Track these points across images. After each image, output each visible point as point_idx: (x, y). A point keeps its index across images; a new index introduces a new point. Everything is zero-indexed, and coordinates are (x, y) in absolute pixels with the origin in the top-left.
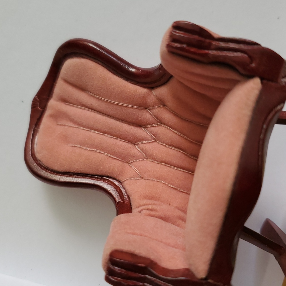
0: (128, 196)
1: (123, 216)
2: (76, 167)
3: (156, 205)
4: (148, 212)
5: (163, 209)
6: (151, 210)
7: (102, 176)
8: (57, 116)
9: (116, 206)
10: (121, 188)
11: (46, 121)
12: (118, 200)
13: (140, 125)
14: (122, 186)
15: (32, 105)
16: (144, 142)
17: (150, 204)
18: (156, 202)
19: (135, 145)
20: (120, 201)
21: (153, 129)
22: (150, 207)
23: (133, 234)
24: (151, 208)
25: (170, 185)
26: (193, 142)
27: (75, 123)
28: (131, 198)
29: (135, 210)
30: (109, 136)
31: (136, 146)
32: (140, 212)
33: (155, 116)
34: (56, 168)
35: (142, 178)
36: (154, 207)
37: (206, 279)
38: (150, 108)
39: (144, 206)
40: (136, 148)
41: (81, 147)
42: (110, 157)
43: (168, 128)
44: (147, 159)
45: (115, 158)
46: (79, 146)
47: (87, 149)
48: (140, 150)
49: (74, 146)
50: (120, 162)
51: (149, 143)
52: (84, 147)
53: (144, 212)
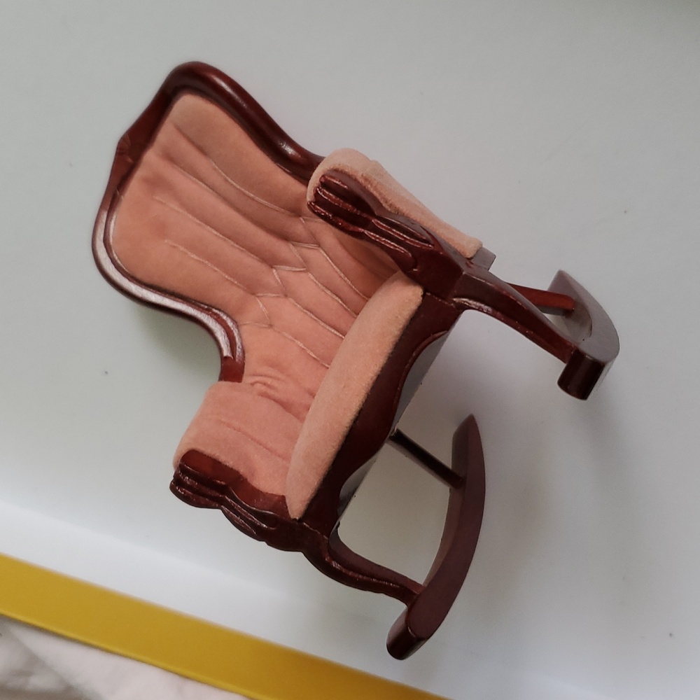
0: (243, 352)
1: (226, 385)
2: (171, 283)
3: (278, 379)
4: (264, 388)
5: (285, 389)
6: (269, 386)
7: (211, 306)
8: (157, 183)
9: (222, 363)
10: (236, 334)
11: (135, 186)
12: (226, 353)
13: (285, 237)
14: (239, 331)
15: (117, 149)
16: (288, 268)
17: (271, 377)
18: (280, 376)
19: (272, 268)
20: (229, 355)
21: (305, 251)
22: (269, 381)
23: (229, 425)
24: (269, 383)
25: (309, 351)
26: (359, 294)
27: (183, 205)
28: (246, 355)
29: (247, 379)
30: (232, 243)
31: (274, 271)
32: (252, 384)
33: (311, 233)
34: (139, 276)
35: (271, 326)
36: (275, 384)
37: (300, 520)
38: (306, 218)
39: (262, 376)
40: (273, 274)
41: (185, 250)
42: (227, 280)
43: (327, 260)
44: (286, 296)
45: (235, 284)
46: (182, 248)
47: (193, 256)
48: (278, 279)
49: (174, 247)
50: (242, 292)
51: (294, 271)
52: (189, 253)
53: (258, 386)
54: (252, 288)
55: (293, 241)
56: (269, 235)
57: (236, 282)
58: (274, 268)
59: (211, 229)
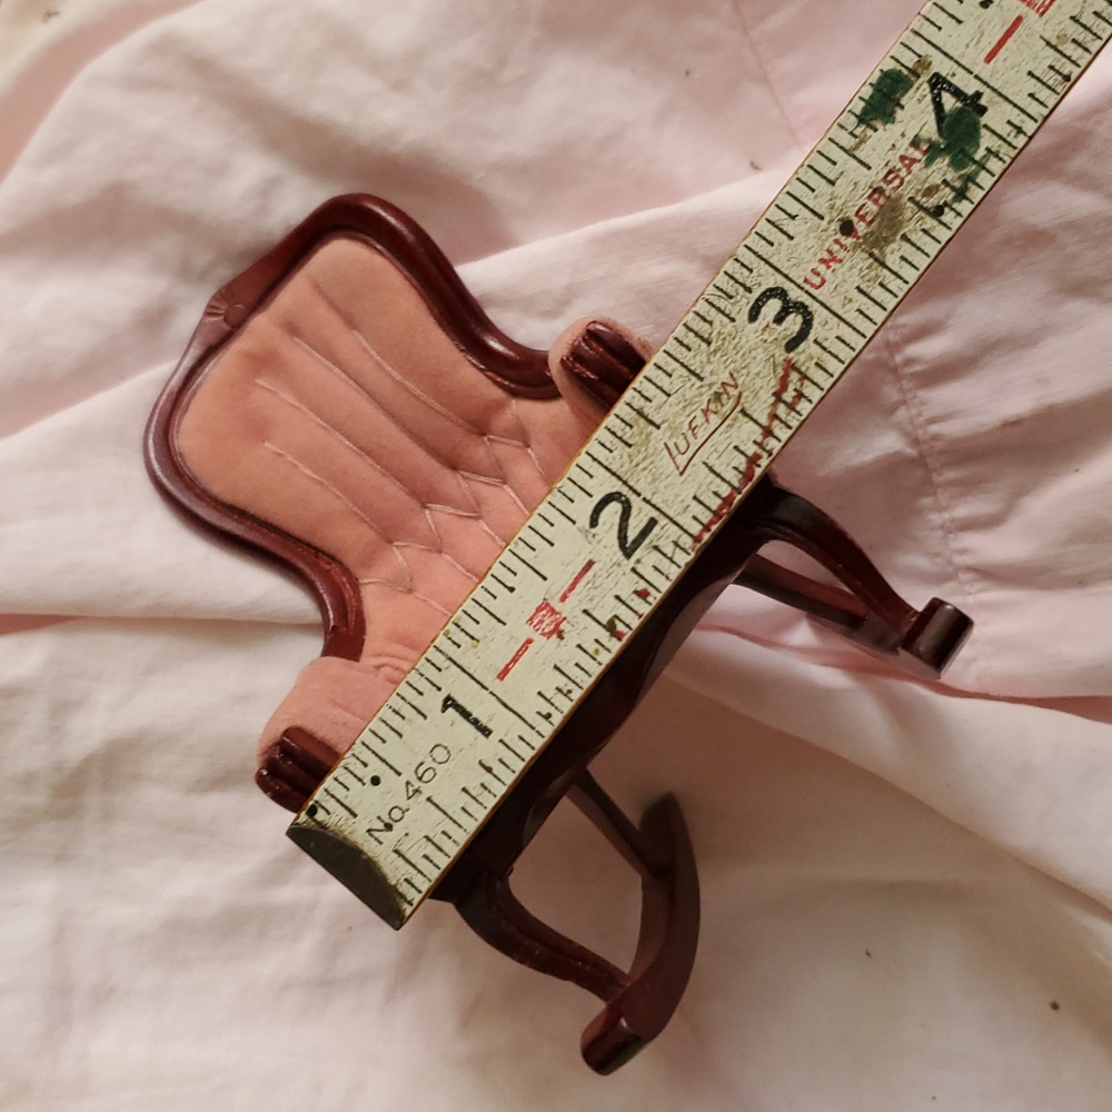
1: (336, 663)
4: (396, 675)
9: (327, 635)
12: (337, 620)
13: (454, 463)
14: (359, 592)
16: (450, 510)
19: (424, 507)
20: (340, 624)
21: (479, 487)
22: (404, 666)
23: (347, 710)
27: (301, 395)
28: (367, 627)
29: (368, 659)
30: (371, 461)
31: (427, 512)
32: (378, 667)
33: (497, 461)
35: (411, 591)
38: (492, 437)
39: (393, 656)
40: (425, 516)
41: (296, 462)
42: (356, 514)
43: (515, 502)
44: (440, 551)
45: (366, 522)
46: (289, 458)
47: (308, 472)
48: (431, 524)
49: (280, 455)
50: (373, 534)
51: (460, 516)
52: (300, 465)
53: (386, 670)
54: (389, 533)
55: (463, 470)
56: (429, 457)
57: (367, 519)
58: (428, 508)
59: (341, 437)
